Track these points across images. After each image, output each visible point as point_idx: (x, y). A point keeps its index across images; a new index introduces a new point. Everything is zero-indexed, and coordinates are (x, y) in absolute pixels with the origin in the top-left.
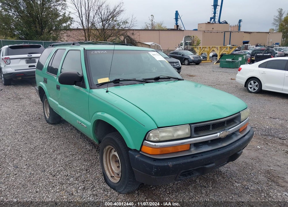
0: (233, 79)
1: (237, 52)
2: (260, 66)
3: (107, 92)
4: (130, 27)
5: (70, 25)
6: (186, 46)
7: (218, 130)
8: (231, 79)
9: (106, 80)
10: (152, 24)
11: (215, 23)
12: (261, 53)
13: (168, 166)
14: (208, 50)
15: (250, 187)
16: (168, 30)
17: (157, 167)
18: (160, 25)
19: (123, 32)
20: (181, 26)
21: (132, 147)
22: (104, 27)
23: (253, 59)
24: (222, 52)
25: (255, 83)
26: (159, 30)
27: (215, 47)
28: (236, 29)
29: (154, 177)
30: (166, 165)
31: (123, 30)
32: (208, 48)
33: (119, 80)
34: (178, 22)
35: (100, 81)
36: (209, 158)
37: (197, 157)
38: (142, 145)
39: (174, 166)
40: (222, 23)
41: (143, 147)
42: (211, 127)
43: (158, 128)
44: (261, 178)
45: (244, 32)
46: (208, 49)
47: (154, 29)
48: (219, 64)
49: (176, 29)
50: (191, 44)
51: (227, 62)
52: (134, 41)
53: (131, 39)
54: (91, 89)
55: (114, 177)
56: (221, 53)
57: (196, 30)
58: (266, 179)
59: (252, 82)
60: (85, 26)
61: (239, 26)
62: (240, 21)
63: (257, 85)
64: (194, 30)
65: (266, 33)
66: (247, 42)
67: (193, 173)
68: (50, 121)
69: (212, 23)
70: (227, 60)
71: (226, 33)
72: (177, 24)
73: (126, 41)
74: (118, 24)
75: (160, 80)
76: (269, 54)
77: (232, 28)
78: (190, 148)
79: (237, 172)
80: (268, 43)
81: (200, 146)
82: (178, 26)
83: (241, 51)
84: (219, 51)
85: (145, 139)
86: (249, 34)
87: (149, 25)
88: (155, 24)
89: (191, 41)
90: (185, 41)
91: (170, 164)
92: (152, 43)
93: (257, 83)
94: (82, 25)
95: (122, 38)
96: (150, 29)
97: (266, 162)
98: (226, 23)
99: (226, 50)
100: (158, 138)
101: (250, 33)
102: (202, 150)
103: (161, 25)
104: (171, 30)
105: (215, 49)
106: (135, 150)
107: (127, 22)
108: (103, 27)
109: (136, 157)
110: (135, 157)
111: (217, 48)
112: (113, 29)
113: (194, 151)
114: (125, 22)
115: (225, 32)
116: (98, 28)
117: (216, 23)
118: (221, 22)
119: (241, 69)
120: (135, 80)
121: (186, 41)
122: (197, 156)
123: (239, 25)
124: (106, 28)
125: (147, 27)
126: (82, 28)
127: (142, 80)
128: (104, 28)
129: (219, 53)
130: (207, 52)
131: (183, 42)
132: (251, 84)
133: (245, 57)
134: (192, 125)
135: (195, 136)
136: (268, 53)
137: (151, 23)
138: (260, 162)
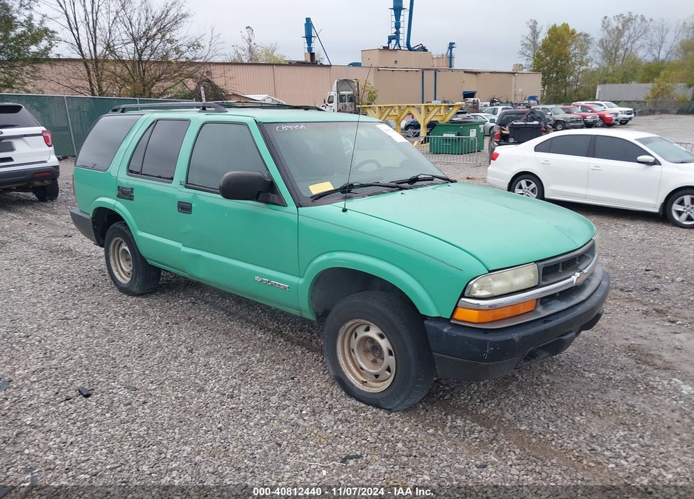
0: (471, 179)
1: (459, 118)
2: (537, 149)
3: (345, 210)
4: (208, 57)
5: (50, 49)
6: (341, 104)
7: (572, 270)
8: (468, 178)
9: (327, 186)
10: (250, 50)
11: (400, 49)
12: (519, 119)
13: (512, 340)
14: (397, 113)
15: (613, 377)
16: (291, 64)
17: (494, 344)
18: (269, 52)
19: (191, 69)
20: (321, 57)
21: (434, 314)
22: (140, 55)
23: (504, 132)
24: (431, 118)
25: (528, 184)
26: (272, 65)
27: (414, 106)
28: (444, 64)
29: (486, 364)
30: (509, 338)
31: (190, 63)
32: (397, 108)
33: (351, 186)
34: (313, 45)
35: (316, 189)
36: (567, 323)
37: (551, 321)
38: (456, 307)
39: (522, 339)
40: (415, 50)
41: (459, 310)
42: (561, 266)
43: (490, 272)
44: (623, 359)
45: (465, 72)
46: (397, 111)
47: (256, 62)
48: (428, 144)
49: (309, 61)
50: (352, 99)
51: (446, 139)
52: (222, 90)
53: (215, 87)
54: (301, 206)
55: (366, 382)
56: (427, 121)
57: (354, 65)
58: (633, 362)
59: (523, 183)
60: (86, 52)
61: (451, 58)
62: (451, 46)
63: (535, 188)
64: (351, 64)
65: (509, 73)
66: (472, 95)
67: (537, 355)
68: (135, 289)
69: (394, 50)
70: (445, 135)
71: (425, 72)
72: (310, 49)
73: (203, 92)
74: (177, 50)
75: (417, 183)
76: (536, 122)
77: (435, 60)
78: (536, 307)
79: (577, 354)
80: (515, 95)
81: (547, 302)
82: (312, 55)
83: (467, 115)
84: (423, 116)
85: (462, 295)
86: (473, 76)
87: (243, 53)
88: (258, 51)
89: (351, 92)
90: (338, 92)
91: (515, 336)
92: (264, 96)
93: (533, 185)
94: (78, 50)
95: (191, 84)
96: (245, 61)
97: (617, 334)
98: (424, 49)
99: (438, 114)
100: (489, 290)
101: (476, 73)
102: (553, 309)
103: (273, 51)
104: (298, 66)
105: (414, 112)
106: (439, 319)
107: (199, 45)
108: (136, 54)
109: (445, 330)
110: (442, 332)
111: (419, 109)
112: (164, 61)
113: (543, 312)
114: (196, 45)
115: (423, 70)
116: (124, 58)
117: (402, 48)
118: (412, 46)
119: (497, 155)
120: (377, 185)
121: (342, 93)
122: (550, 319)
123: (449, 54)
124: (145, 58)
125: (239, 56)
126: (79, 57)
127: (394, 184)
128: (140, 58)
129: (422, 120)
130: (395, 118)
131: (334, 93)
132: (521, 187)
133: (482, 129)
134: (540, 264)
135: (544, 283)
136: (533, 119)
137: (246, 46)
138: (608, 334)
